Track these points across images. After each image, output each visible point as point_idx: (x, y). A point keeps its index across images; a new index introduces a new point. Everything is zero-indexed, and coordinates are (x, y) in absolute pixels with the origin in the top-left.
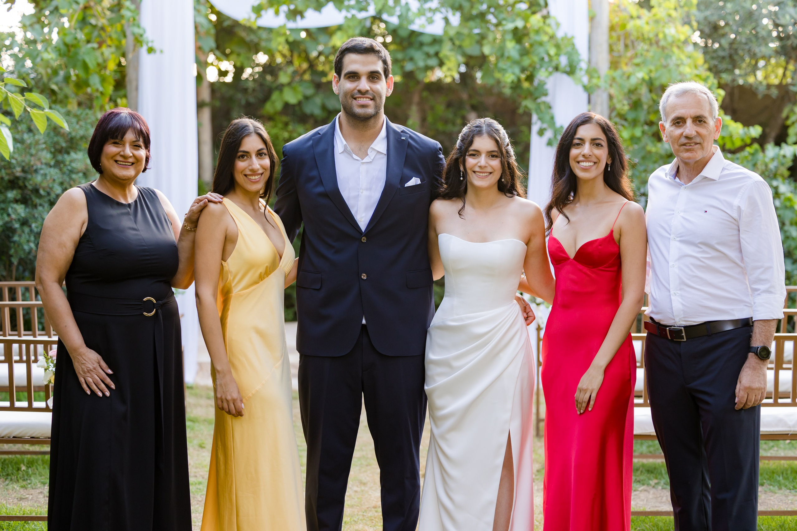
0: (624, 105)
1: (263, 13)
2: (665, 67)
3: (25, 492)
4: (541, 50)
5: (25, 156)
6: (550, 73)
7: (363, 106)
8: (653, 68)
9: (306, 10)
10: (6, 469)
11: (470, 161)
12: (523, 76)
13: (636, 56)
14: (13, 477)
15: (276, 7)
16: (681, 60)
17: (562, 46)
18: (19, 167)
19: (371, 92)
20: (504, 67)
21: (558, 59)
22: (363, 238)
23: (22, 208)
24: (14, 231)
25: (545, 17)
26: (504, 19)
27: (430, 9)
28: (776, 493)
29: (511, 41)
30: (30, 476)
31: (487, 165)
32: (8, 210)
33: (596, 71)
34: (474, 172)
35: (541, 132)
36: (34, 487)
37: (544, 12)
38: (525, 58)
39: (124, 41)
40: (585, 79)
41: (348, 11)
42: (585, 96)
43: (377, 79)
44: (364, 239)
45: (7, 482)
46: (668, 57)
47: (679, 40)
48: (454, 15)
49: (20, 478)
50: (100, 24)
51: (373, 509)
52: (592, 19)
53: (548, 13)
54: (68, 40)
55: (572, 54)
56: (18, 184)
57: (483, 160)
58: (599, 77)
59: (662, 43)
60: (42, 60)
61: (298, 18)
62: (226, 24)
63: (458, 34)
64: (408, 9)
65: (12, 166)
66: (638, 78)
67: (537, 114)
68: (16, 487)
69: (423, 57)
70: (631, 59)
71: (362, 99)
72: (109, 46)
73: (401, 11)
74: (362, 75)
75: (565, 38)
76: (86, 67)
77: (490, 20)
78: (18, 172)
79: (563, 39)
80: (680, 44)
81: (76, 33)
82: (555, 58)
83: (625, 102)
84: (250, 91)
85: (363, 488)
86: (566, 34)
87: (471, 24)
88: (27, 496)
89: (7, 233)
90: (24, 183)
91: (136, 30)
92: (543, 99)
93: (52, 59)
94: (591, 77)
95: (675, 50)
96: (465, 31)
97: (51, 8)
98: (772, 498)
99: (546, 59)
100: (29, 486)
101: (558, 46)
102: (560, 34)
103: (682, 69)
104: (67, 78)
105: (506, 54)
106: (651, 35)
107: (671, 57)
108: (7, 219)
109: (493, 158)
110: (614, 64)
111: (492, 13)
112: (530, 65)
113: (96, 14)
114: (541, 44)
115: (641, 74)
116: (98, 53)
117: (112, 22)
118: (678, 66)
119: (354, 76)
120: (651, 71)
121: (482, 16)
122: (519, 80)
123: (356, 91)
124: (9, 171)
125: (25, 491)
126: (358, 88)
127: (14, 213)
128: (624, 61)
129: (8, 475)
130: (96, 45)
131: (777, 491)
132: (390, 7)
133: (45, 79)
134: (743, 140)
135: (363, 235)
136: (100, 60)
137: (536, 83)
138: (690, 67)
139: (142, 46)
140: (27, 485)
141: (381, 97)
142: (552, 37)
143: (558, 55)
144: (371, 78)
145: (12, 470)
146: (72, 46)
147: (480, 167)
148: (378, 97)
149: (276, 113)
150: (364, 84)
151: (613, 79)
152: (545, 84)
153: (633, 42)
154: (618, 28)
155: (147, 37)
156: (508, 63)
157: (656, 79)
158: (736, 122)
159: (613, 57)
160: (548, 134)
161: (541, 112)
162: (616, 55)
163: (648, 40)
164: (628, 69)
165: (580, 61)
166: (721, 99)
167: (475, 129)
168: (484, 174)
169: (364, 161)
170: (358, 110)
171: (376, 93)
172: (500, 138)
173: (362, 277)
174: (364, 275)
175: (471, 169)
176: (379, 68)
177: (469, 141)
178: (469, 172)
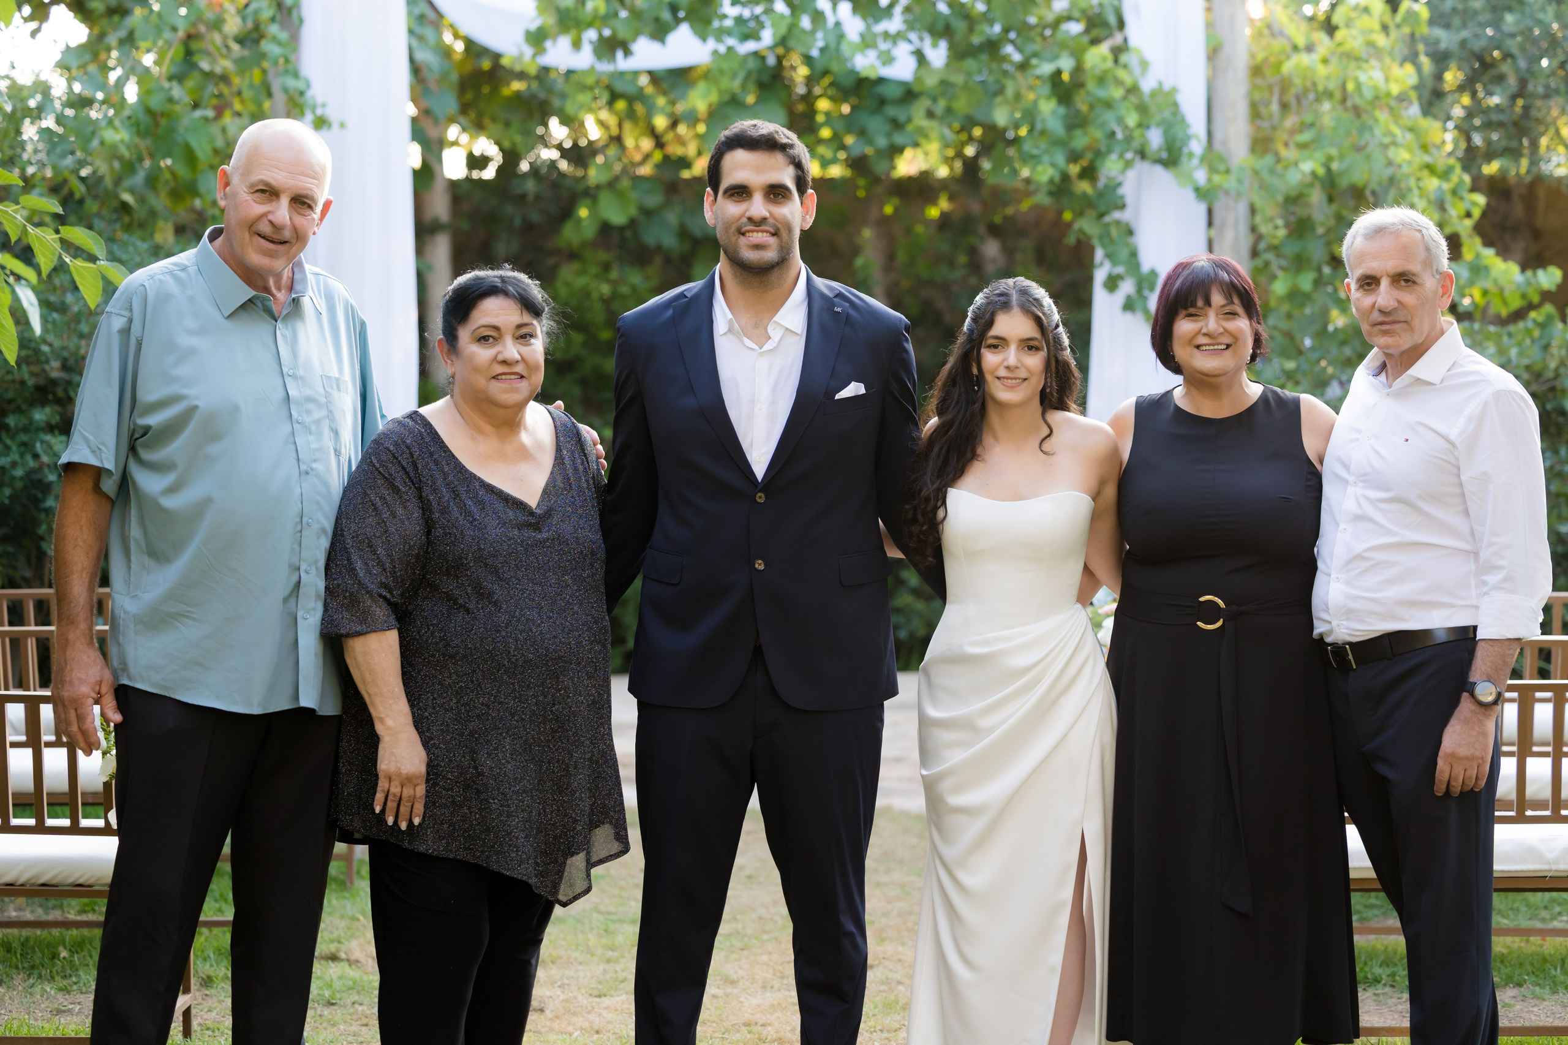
0: (1276, 227)
1: (548, 44)
2: (1359, 149)
3: (66, 999)
4: (1109, 117)
5: (69, 338)
6: (1128, 164)
7: (758, 247)
8: (1334, 152)
9: (634, 40)
10: (29, 957)
11: (990, 359)
12: (1074, 170)
13: (1303, 127)
14: (43, 972)
15: (574, 32)
16: (1393, 135)
17: (1153, 109)
18: (56, 360)
19: (771, 221)
20: (1035, 152)
21: (1143, 136)
22: (759, 494)
23: (61, 442)
24: (46, 488)
25: (1118, 52)
26: (1035, 55)
27: (886, 35)
28: (1544, 1000)
29: (1048, 98)
30: (77, 970)
31: (1019, 365)
32: (34, 446)
33: (1222, 159)
34: (998, 378)
35: (1112, 284)
36: (84, 990)
37: (1118, 39)
38: (1078, 133)
40: (1201, 176)
41: (719, 40)
42: (1201, 209)
43: (783, 197)
44: (760, 496)
45: (31, 981)
46: (1364, 128)
47: (1388, 94)
48: (935, 45)
49: (58, 973)
50: (218, 70)
51: (743, 1028)
52: (1214, 53)
53: (1126, 40)
54: (155, 102)
55: (1174, 123)
56: (54, 394)
57: (1012, 355)
58: (1227, 171)
59: (1354, 100)
60: (102, 143)
61: (620, 54)
63: (944, 83)
64: (841, 37)
65: (43, 358)
66: (1303, 173)
67: (1104, 246)
68: (48, 990)
69: (887, 127)
70: (1293, 132)
71: (755, 234)
72: (238, 114)
73: (825, 38)
74: (756, 190)
75: (1158, 92)
76: (190, 157)
77: (1008, 56)
78: (54, 368)
79: (1154, 94)
80: (1393, 103)
81: (171, 89)
82: (1137, 133)
83: (1280, 222)
84: (530, 198)
85: (728, 990)
86: (1160, 84)
87: (970, 64)
88: (70, 1007)
89: (33, 491)
90: (66, 391)
91: (291, 83)
92: (1116, 215)
93: (122, 141)
94: (1212, 170)
95: (1382, 116)
96: (959, 79)
97: (122, 33)
98: (1535, 1009)
99: (1120, 135)
100: (75, 987)
101: (1142, 109)
102: (1147, 85)
103: (1392, 153)
104: (152, 181)
105: (1039, 126)
106: (1332, 86)
107: (1371, 129)
108: (32, 464)
109: (1031, 352)
110: (1261, 144)
111: (1012, 42)
112: (1089, 148)
113: (211, 48)
114: (1109, 104)
115: (1310, 165)
116: (215, 129)
117: (243, 65)
118: (1385, 147)
119: (740, 192)
120: (1330, 158)
121: (992, 47)
122: (1065, 177)
123: (744, 220)
124: (35, 369)
125: (67, 997)
126: (748, 214)
127: (45, 452)
128: (1281, 136)
129: (33, 967)
130: (210, 113)
131: (1546, 996)
132: (804, 31)
133: (108, 182)
134: (1524, 296)
135: (758, 489)
136: (220, 143)
137: (1102, 182)
138: (1409, 149)
140: (70, 985)
141: (789, 229)
142: (1133, 90)
143: (1143, 125)
144: (772, 196)
145: (43, 958)
146: (162, 115)
147: (1008, 368)
148: (786, 229)
149: (585, 244)
150: (758, 207)
151: (1256, 173)
152: (1120, 184)
153: (1298, 99)
154: (1268, 72)
155: (313, 97)
156: (1043, 145)
157: (1341, 174)
158: (1505, 260)
159: (1258, 128)
160: (1127, 287)
161: (1112, 241)
162: (1265, 124)
163: (1329, 95)
164: (1286, 153)
165: (1189, 138)
166: (1477, 213)
167: (997, 299)
168: (1014, 381)
169: (763, 350)
170: (749, 255)
171: (781, 223)
172: (1044, 314)
173: (757, 566)
174: (760, 561)
175: (992, 372)
176: (787, 177)
177: (985, 321)
178: (989, 377)
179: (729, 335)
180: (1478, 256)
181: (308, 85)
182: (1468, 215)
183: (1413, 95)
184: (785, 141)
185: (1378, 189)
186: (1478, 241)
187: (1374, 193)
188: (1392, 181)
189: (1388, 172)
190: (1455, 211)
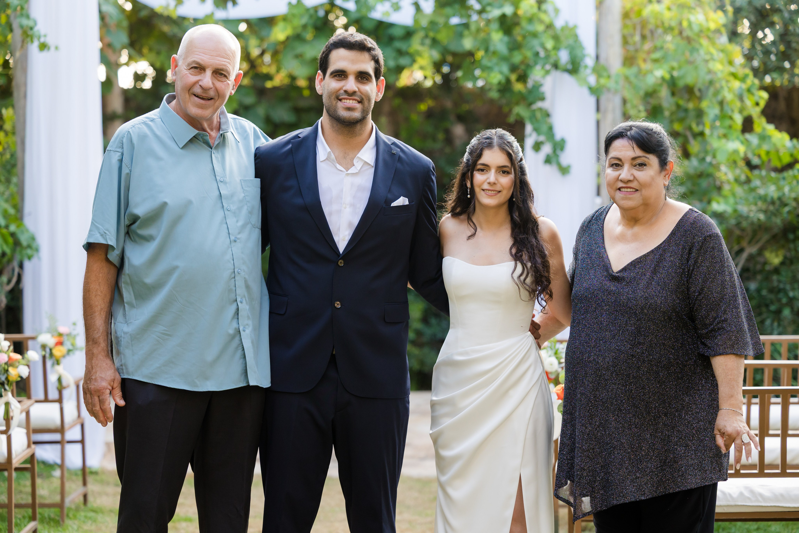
0: (639, 111)
2: (690, 63)
4: (535, 43)
6: (547, 72)
7: (349, 109)
8: (675, 64)
11: (479, 177)
12: (513, 76)
13: (656, 49)
16: (711, 54)
17: (562, 38)
19: (358, 93)
20: (489, 64)
21: (556, 55)
22: (340, 261)
26: (489, 4)
29: (497, 31)
31: (496, 182)
33: (605, 69)
34: (483, 190)
35: (537, 147)
38: (515, 53)
39: (10, 37)
40: (592, 80)
42: (592, 100)
43: (367, 80)
44: (341, 263)
46: (694, 50)
47: (708, 29)
52: (600, 4)
55: (575, 47)
57: (492, 176)
58: (609, 77)
59: (687, 33)
61: (230, 5)
62: (144, 14)
63: (433, 24)
66: (656, 77)
67: (532, 123)
70: (649, 52)
71: (348, 101)
74: (350, 74)
75: (565, 28)
77: (472, 6)
79: (563, 29)
80: (711, 34)
82: (553, 53)
83: (642, 108)
86: (567, 23)
91: (25, 22)
92: (539, 104)
94: (599, 76)
95: (704, 42)
96: (441, 20)
99: (542, 54)
101: (556, 38)
102: (559, 23)
103: (711, 65)
105: (492, 48)
106: (673, 24)
107: (697, 50)
109: (504, 175)
110: (629, 60)
112: (522, 62)
114: (535, 35)
115: (660, 73)
118: (707, 61)
119: (341, 74)
120: (673, 69)
122: (508, 81)
123: (342, 91)
126: (344, 88)
128: (642, 55)
134: (792, 155)
135: (340, 257)
137: (530, 83)
138: (722, 63)
139: (32, 41)
141: (369, 100)
142: (550, 26)
143: (556, 48)
144: (360, 79)
147: (489, 183)
148: (367, 100)
150: (351, 84)
151: (627, 78)
152: (541, 85)
153: (652, 32)
154: (633, 16)
155: (38, 31)
156: (495, 60)
157: (680, 78)
158: (780, 131)
159: (628, 51)
160: (547, 149)
161: (537, 120)
162: (631, 48)
163: (670, 29)
164: (645, 66)
165: (584, 56)
166: (762, 104)
167: (484, 141)
168: (493, 192)
169: (349, 172)
170: (343, 114)
171: (365, 95)
172: (513, 152)
173: (336, 305)
174: (338, 303)
175: (480, 186)
176: (370, 68)
177: (477, 154)
178: (477, 190)
179: (327, 161)
180: (764, 129)
181: (36, 23)
182: (757, 104)
183: (723, 30)
184: (370, 45)
185: (702, 88)
186: (763, 120)
187: (700, 90)
188: (711, 83)
189: (708, 77)
190: (749, 102)
